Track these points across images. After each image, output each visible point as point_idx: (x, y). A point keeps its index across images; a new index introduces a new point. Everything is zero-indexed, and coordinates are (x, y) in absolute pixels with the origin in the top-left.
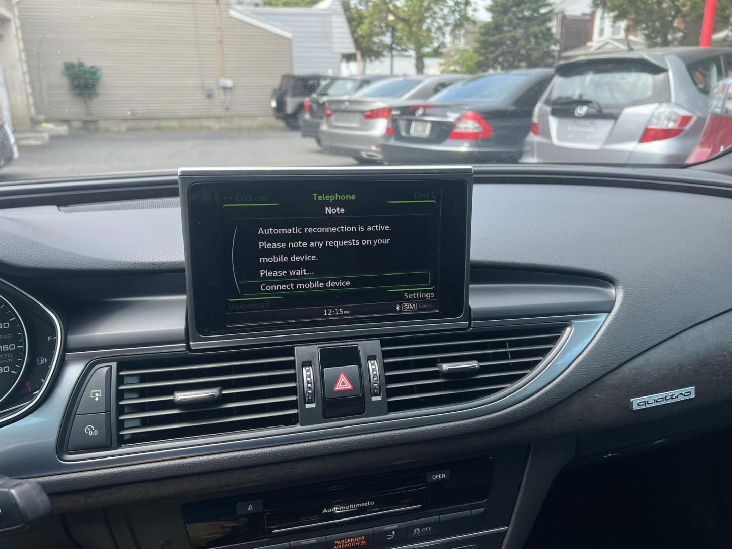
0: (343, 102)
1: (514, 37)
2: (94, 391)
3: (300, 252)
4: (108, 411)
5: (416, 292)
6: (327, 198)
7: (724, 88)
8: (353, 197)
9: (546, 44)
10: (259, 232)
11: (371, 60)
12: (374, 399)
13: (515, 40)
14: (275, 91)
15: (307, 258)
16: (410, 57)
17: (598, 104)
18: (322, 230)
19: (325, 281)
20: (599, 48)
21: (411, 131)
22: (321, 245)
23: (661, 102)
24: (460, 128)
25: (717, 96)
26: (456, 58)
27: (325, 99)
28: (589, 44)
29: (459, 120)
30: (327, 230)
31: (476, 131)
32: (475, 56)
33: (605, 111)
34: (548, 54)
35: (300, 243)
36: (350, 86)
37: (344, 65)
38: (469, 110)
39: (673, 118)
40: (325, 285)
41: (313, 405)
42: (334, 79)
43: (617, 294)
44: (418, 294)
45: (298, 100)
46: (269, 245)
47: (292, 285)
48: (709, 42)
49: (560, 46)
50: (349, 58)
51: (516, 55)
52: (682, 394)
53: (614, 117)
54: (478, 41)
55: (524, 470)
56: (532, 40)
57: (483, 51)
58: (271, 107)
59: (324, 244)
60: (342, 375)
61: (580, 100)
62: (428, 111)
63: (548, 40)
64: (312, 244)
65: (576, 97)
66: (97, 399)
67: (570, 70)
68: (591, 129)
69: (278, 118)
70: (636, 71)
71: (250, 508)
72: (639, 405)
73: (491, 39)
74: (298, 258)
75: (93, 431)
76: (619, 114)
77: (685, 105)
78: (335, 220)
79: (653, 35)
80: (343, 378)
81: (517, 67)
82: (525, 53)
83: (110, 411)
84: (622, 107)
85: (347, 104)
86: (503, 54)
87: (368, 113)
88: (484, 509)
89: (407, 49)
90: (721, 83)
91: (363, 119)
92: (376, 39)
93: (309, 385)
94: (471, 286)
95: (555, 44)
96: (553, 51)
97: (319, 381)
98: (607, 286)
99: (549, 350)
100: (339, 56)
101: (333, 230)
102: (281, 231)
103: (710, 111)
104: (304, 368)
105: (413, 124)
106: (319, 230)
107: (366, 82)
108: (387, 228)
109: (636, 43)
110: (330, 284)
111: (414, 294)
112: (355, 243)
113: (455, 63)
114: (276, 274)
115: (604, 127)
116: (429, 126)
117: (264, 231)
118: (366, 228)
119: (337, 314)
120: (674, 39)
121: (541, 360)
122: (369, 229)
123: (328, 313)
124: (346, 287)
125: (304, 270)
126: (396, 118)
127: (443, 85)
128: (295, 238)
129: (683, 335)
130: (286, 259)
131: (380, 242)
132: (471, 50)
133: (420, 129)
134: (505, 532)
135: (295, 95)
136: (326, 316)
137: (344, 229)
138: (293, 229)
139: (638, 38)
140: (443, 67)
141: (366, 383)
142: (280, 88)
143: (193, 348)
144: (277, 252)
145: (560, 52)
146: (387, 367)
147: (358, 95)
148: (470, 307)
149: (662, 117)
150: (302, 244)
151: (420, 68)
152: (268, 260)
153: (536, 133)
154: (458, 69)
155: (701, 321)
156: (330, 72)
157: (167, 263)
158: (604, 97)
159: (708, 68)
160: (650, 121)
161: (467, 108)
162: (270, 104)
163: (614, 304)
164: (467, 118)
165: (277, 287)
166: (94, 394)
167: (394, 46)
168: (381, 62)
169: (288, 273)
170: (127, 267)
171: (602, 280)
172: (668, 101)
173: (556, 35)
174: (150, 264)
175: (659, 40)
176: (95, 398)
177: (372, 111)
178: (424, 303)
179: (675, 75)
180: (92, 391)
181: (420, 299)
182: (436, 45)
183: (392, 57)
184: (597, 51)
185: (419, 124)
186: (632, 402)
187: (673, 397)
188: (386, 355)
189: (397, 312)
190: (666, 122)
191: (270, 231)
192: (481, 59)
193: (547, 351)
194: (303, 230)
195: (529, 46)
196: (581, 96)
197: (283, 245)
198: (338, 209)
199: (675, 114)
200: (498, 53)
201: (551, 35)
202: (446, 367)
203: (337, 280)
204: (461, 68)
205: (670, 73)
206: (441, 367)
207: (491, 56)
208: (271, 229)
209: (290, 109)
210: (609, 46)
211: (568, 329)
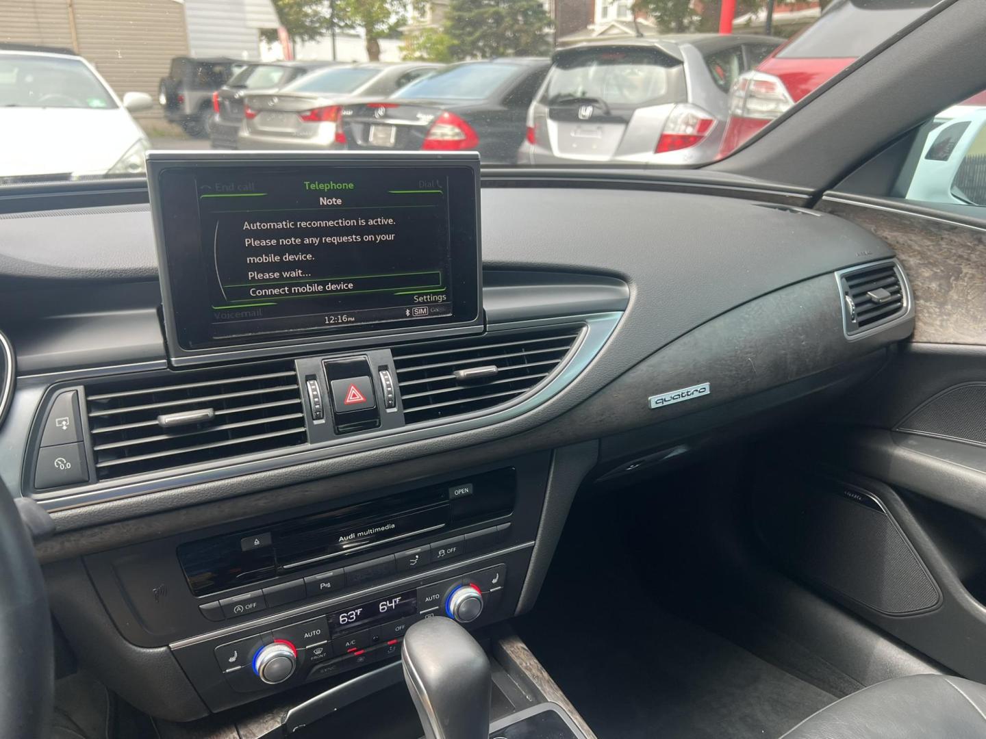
0: (271, 97)
1: (497, 13)
2: (60, 419)
3: (293, 249)
4: (80, 441)
5: (427, 294)
6: (321, 186)
7: (744, 85)
8: (351, 186)
9: (537, 25)
10: (245, 227)
11: (303, 40)
12: (389, 411)
13: (498, 18)
14: (163, 81)
15: (301, 257)
16: (358, 36)
17: (606, 104)
18: (317, 224)
19: (324, 284)
20: (602, 33)
21: (370, 140)
22: (317, 242)
23: (677, 103)
24: (434, 134)
25: (737, 94)
26: (421, 40)
27: (242, 93)
28: (590, 27)
29: (433, 123)
30: (323, 224)
31: (457, 138)
32: (446, 38)
33: (614, 113)
34: (541, 38)
35: (293, 239)
36: (276, 76)
37: (264, 45)
38: (446, 110)
39: (691, 122)
40: (324, 287)
41: (323, 421)
42: (253, 66)
43: (631, 291)
44: (428, 297)
45: (200, 94)
46: (257, 243)
47: (286, 289)
48: (730, 28)
49: (555, 28)
50: (271, 35)
51: (500, 37)
52: (697, 391)
53: (624, 121)
54: (449, 18)
55: (548, 479)
56: (520, 18)
57: (458, 32)
58: (161, 105)
59: (321, 240)
60: (352, 387)
61: (583, 97)
62: (391, 111)
63: (540, 20)
64: (307, 241)
65: (579, 95)
66: (65, 428)
67: (569, 59)
68: (598, 136)
69: (171, 121)
70: (649, 63)
71: (257, 542)
72: (657, 403)
73: (467, 15)
74: (291, 258)
75: (65, 465)
76: (630, 117)
77: (703, 104)
78: (332, 213)
79: (666, 18)
80: (353, 391)
81: (503, 55)
82: (512, 35)
83: (83, 441)
84: (633, 108)
85: (276, 100)
86: (484, 36)
87: (308, 114)
88: (510, 524)
89: (354, 25)
90: (741, 78)
91: (301, 120)
92: (308, 10)
93: (316, 400)
94: (484, 289)
95: (549, 25)
96: (547, 34)
97: (326, 396)
98: (620, 284)
99: (567, 351)
100: (256, 32)
101: (330, 223)
102: (270, 225)
103: (730, 112)
104: (308, 383)
105: (373, 129)
106: (314, 224)
107: (300, 71)
108: (390, 221)
109: (647, 27)
110: (330, 287)
111: (425, 297)
112: (356, 239)
113: (419, 48)
114: (267, 276)
115: (614, 133)
116: (394, 130)
117: (250, 226)
118: (367, 222)
119: (340, 321)
120: (691, 23)
121: (558, 363)
122: (371, 222)
123: (330, 321)
124: (349, 290)
125: (300, 271)
126: (348, 120)
127: (407, 77)
128: (286, 233)
129: (696, 333)
130: (277, 258)
131: (384, 237)
132: (441, 29)
133: (381, 135)
134: (532, 547)
135: (194, 87)
136: (328, 325)
137: (342, 223)
138: (284, 223)
139: (648, 22)
140: (405, 53)
141: (379, 394)
142: (171, 77)
143: (176, 365)
144: (267, 250)
145: (556, 36)
146: (401, 377)
147: (289, 89)
148: (484, 310)
149: (679, 121)
150: (295, 241)
151: (374, 53)
152: (257, 260)
153: (532, 141)
154: (425, 56)
155: (714, 316)
156: (245, 56)
157: (130, 270)
158: (611, 96)
159: (728, 62)
160: (665, 126)
161: (443, 107)
162: (159, 100)
163: (628, 303)
164: (443, 121)
165: (268, 292)
166: (60, 422)
167: (336, 20)
168: (318, 42)
169: (281, 275)
170: (80, 275)
171: (615, 278)
172: (685, 101)
173: (550, 12)
174: (109, 271)
175: (673, 25)
176: (62, 426)
177: (312, 111)
178: (435, 306)
179: (692, 68)
180: (57, 420)
181: (431, 302)
182: (393, 20)
183: (334, 35)
184: (601, 37)
185: (380, 128)
186: (650, 401)
187: (689, 393)
188: (398, 365)
189: (406, 317)
190: (683, 127)
191: (257, 226)
192: (456, 42)
193: (564, 353)
194: (295, 225)
195: (516, 27)
196: (584, 93)
197: (274, 242)
198: (334, 200)
199: (694, 117)
200: (477, 34)
201: (544, 12)
202: (463, 373)
203: (338, 283)
204: (429, 54)
205: (686, 65)
206: (458, 374)
207: (469, 39)
208: (258, 224)
209: (188, 108)
210: (615, 31)
211: (584, 329)
